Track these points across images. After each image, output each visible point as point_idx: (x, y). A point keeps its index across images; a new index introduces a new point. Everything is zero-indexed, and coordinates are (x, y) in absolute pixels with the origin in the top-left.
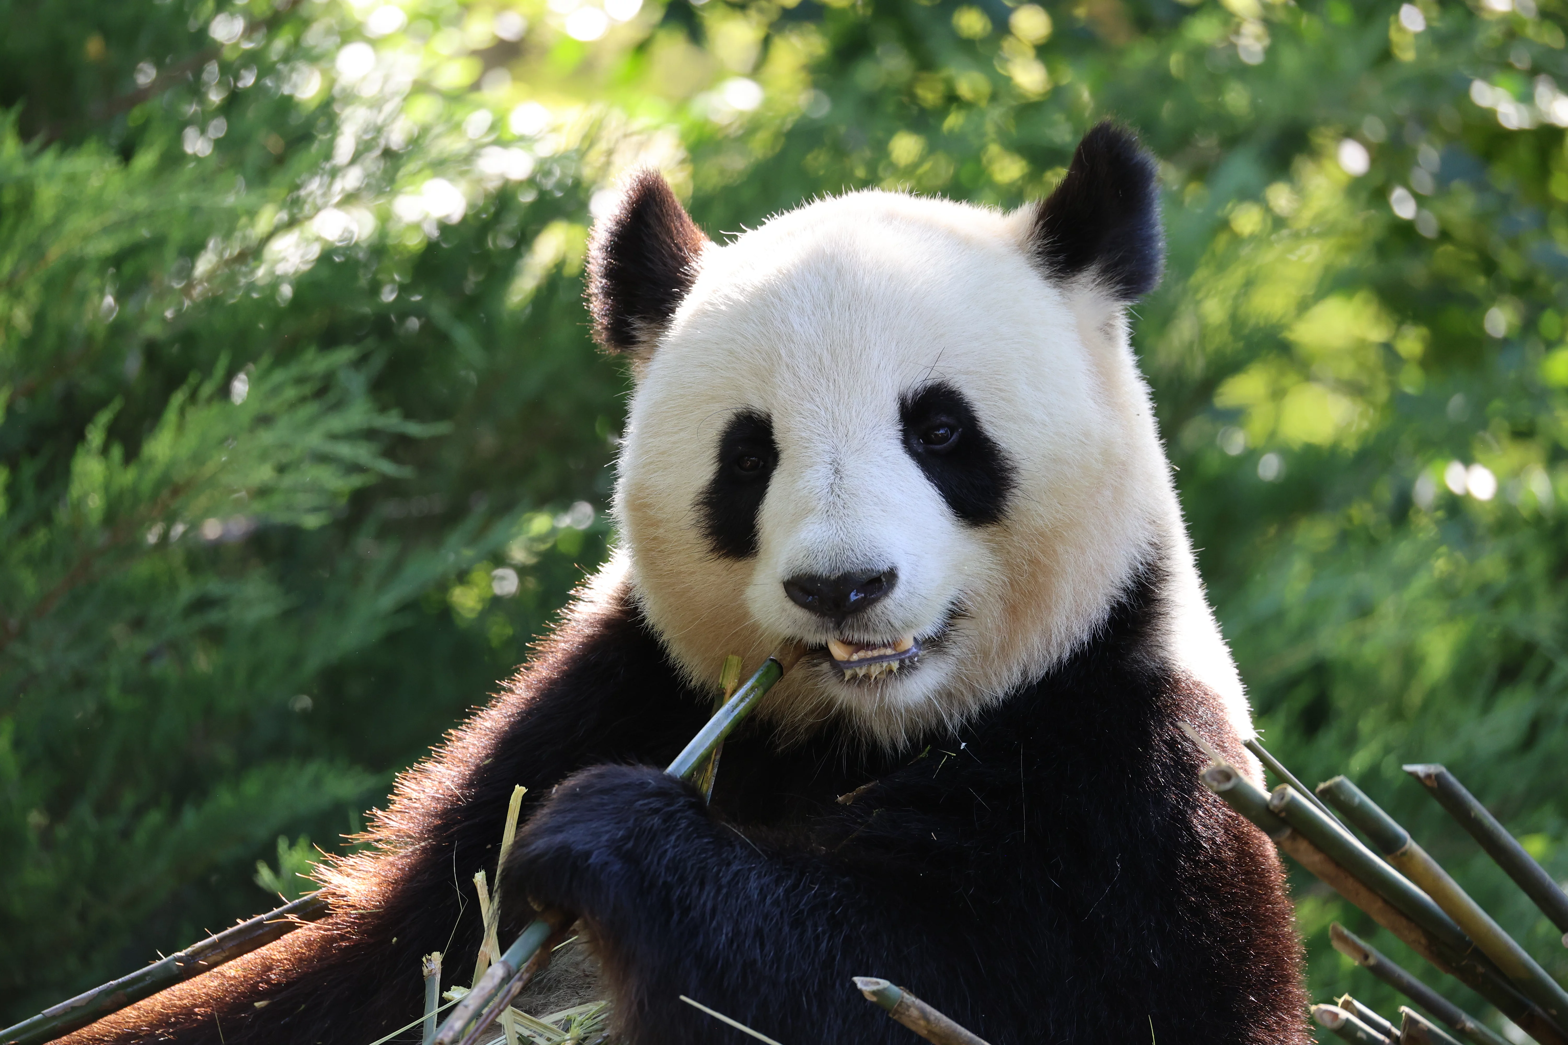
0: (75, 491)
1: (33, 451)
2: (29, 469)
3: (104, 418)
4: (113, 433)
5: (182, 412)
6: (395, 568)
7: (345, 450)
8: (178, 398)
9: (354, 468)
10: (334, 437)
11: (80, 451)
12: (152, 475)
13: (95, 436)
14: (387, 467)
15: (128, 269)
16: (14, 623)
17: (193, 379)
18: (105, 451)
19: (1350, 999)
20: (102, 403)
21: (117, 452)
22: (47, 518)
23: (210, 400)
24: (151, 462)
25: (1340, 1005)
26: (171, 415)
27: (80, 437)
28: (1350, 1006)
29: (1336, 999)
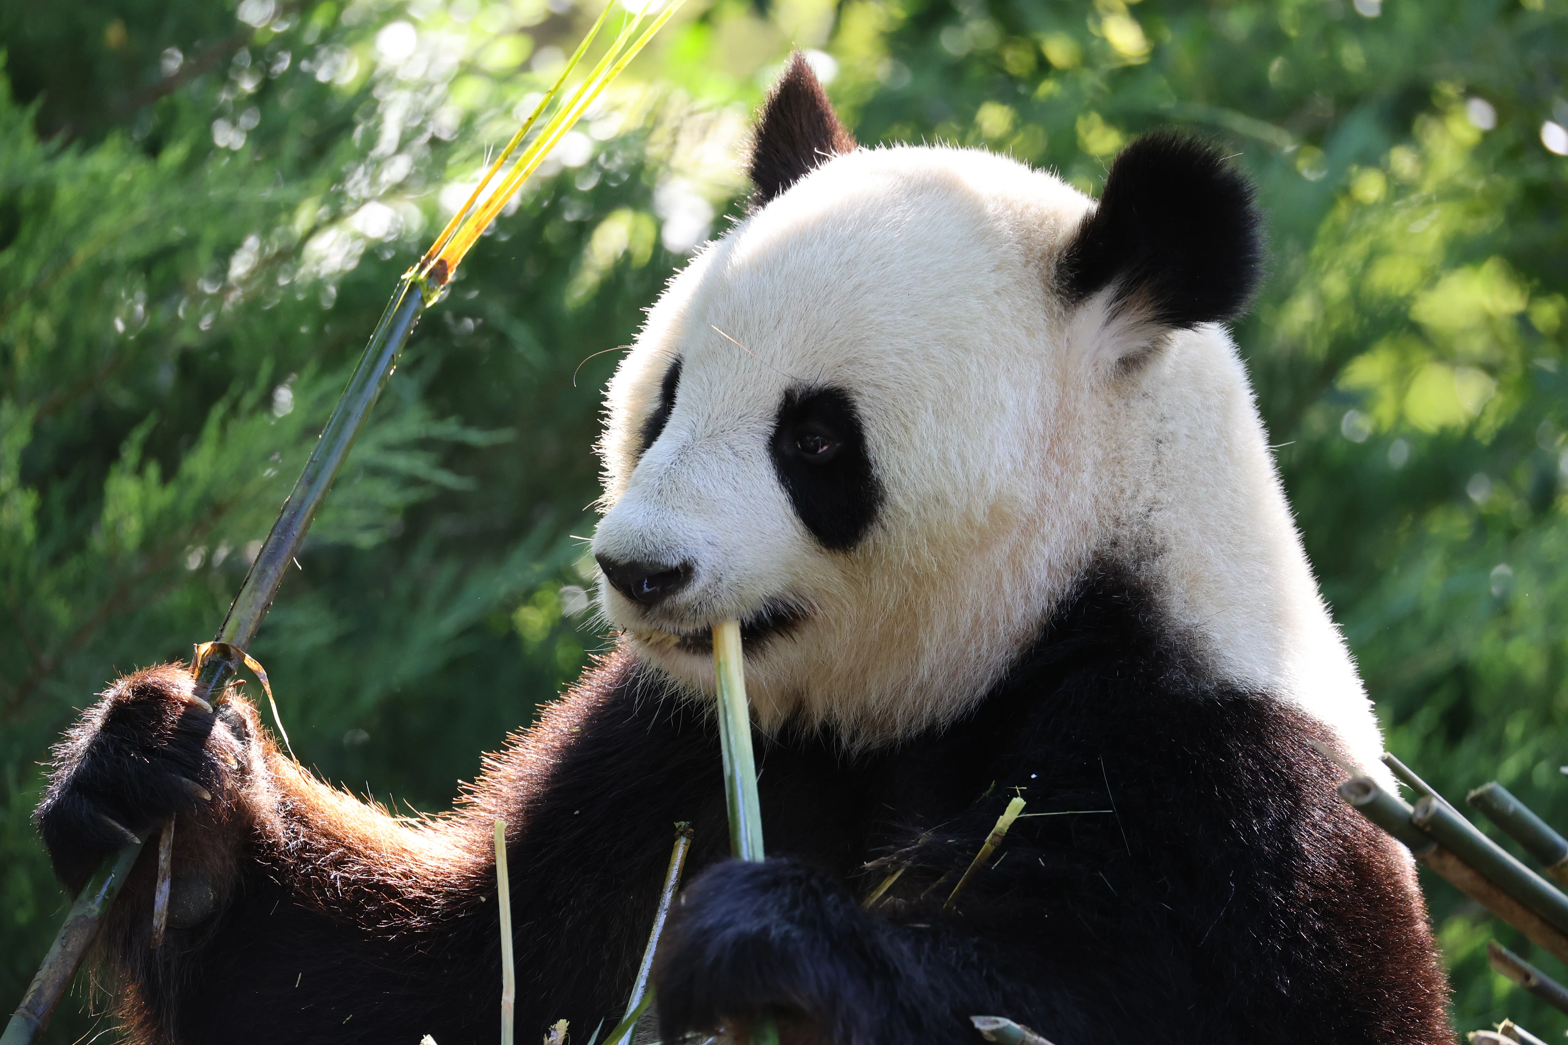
0: (109, 515)
1: (61, 472)
2: (59, 492)
3: (139, 434)
4: (149, 450)
5: (223, 425)
6: (456, 588)
7: (402, 462)
8: (218, 411)
9: (412, 481)
10: (389, 448)
11: (115, 470)
12: (193, 495)
13: (131, 454)
14: (447, 479)
15: (159, 273)
16: (47, 658)
17: (234, 389)
18: (139, 471)
19: (1511, 1024)
20: (134, 419)
21: (153, 471)
22: (79, 545)
23: (252, 412)
24: (191, 480)
25: (1500, 1031)
26: (211, 430)
27: (112, 455)
28: (1511, 1033)
29: (1495, 1025)
